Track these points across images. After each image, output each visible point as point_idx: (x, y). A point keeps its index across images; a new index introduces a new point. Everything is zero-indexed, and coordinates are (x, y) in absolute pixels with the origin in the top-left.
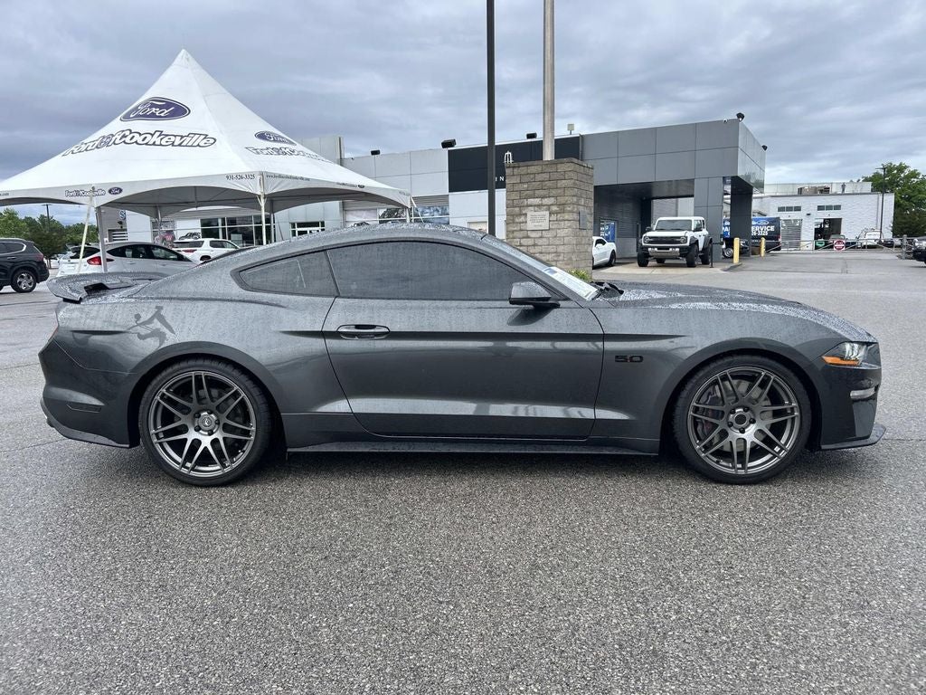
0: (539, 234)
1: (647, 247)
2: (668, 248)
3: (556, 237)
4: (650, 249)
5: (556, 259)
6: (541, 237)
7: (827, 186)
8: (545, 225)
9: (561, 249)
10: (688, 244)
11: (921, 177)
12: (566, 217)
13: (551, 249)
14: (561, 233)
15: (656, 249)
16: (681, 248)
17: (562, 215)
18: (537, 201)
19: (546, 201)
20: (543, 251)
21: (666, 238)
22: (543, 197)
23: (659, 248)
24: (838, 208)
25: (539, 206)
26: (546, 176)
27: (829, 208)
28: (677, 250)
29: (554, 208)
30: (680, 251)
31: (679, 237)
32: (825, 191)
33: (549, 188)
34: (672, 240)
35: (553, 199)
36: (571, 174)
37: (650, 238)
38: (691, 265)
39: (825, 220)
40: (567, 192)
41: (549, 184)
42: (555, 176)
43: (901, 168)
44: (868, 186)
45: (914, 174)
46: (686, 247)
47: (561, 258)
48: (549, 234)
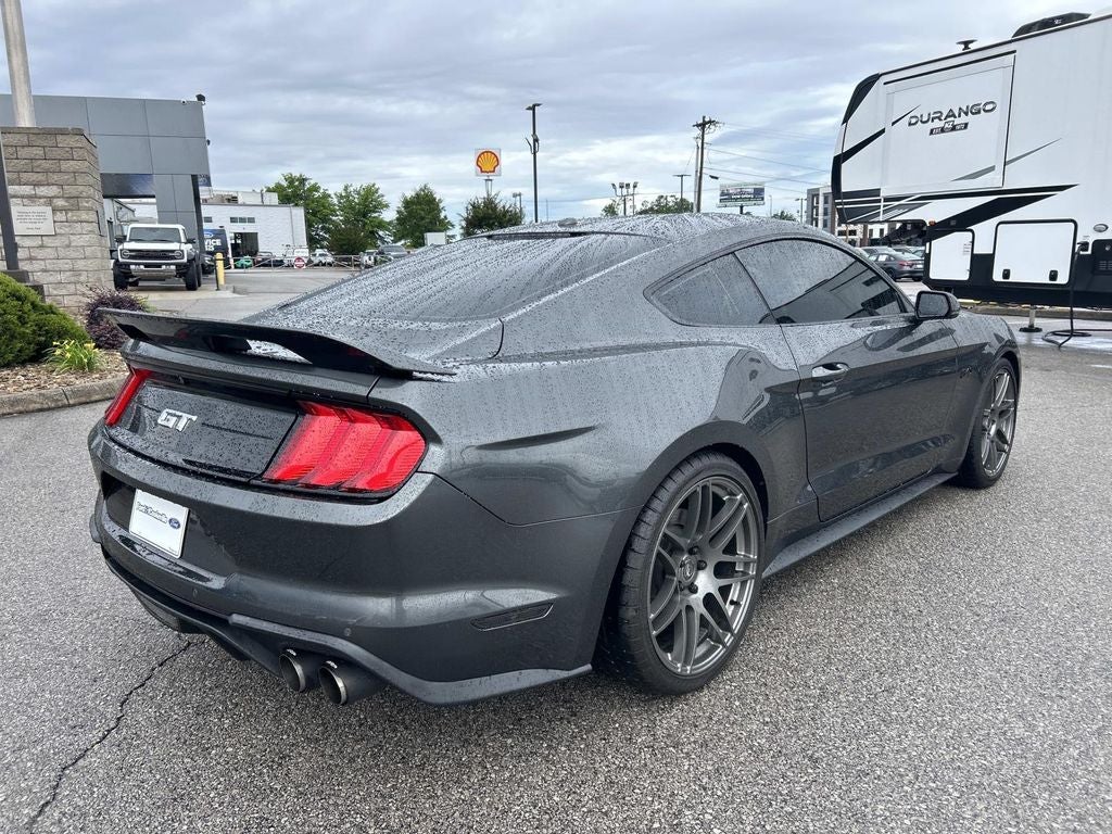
0: (38, 242)
1: (128, 265)
2: (159, 266)
3: (68, 246)
4: (132, 267)
5: (73, 279)
6: (42, 246)
7: (235, 195)
8: (47, 227)
9: (80, 264)
10: (185, 260)
11: (322, 191)
12: (84, 216)
13: (62, 264)
14: (77, 241)
15: (142, 267)
16: (177, 265)
17: (79, 213)
18: (27, 190)
19: (42, 191)
20: (49, 267)
21: (155, 251)
22: (36, 184)
23: (147, 266)
24: (251, 220)
25: (30, 197)
26: (39, 152)
27: (242, 220)
28: (173, 267)
29: (60, 203)
30: (177, 270)
31: (173, 251)
32: (233, 200)
33: (46, 172)
34: (164, 255)
35: (55, 188)
36: (81, 152)
37: (131, 251)
38: (191, 287)
39: (235, 234)
40: (80, 180)
41: (46, 165)
42: (56, 153)
43: (303, 181)
44: (274, 198)
45: (315, 188)
46: (184, 265)
47: (83, 278)
48: (57, 242)
